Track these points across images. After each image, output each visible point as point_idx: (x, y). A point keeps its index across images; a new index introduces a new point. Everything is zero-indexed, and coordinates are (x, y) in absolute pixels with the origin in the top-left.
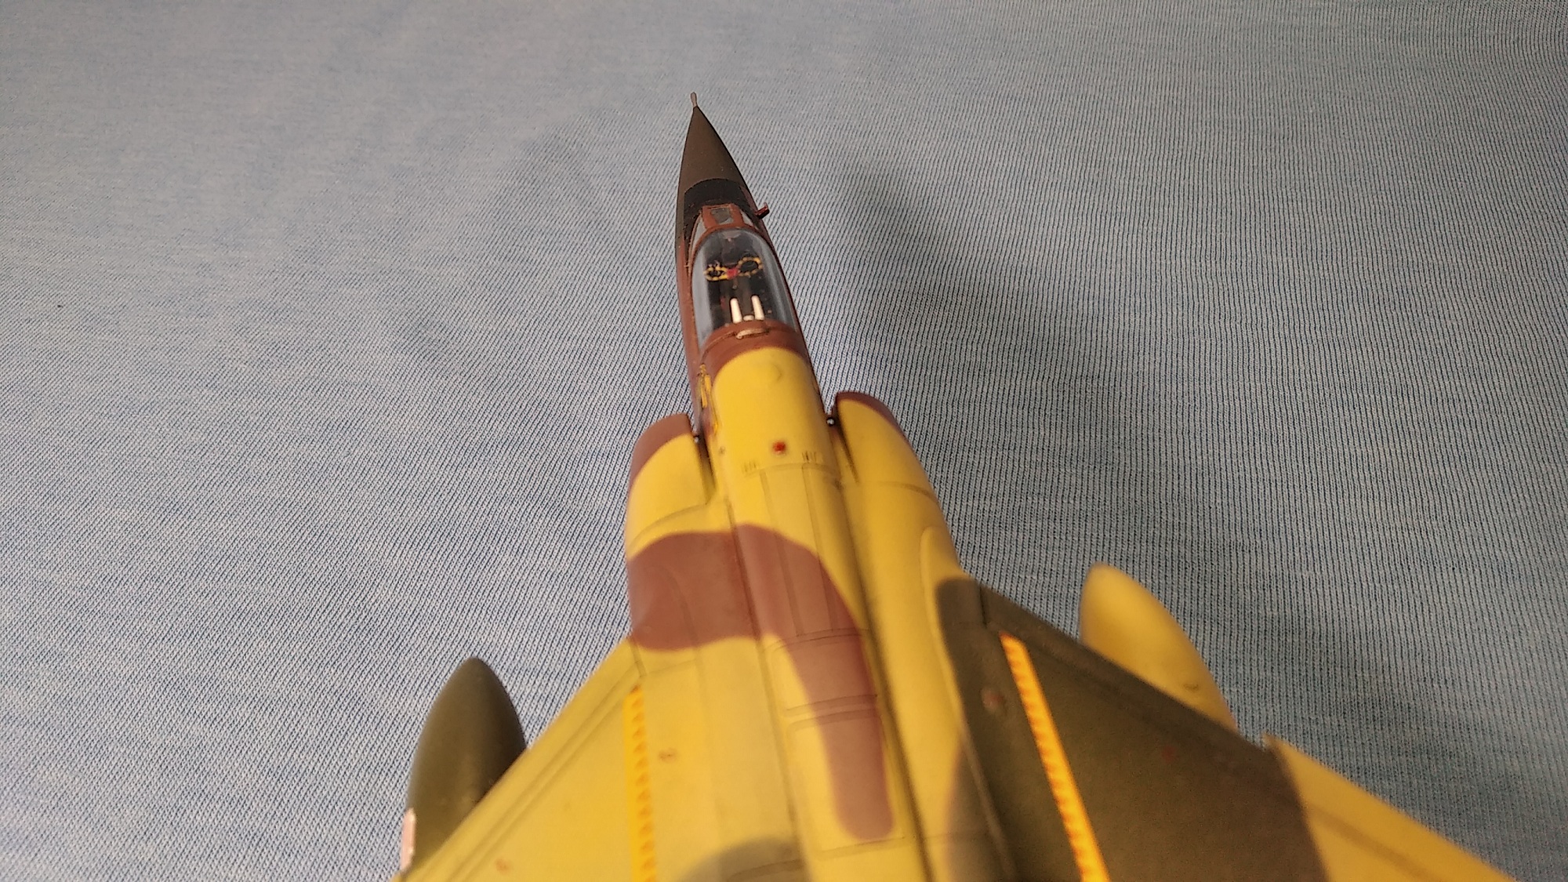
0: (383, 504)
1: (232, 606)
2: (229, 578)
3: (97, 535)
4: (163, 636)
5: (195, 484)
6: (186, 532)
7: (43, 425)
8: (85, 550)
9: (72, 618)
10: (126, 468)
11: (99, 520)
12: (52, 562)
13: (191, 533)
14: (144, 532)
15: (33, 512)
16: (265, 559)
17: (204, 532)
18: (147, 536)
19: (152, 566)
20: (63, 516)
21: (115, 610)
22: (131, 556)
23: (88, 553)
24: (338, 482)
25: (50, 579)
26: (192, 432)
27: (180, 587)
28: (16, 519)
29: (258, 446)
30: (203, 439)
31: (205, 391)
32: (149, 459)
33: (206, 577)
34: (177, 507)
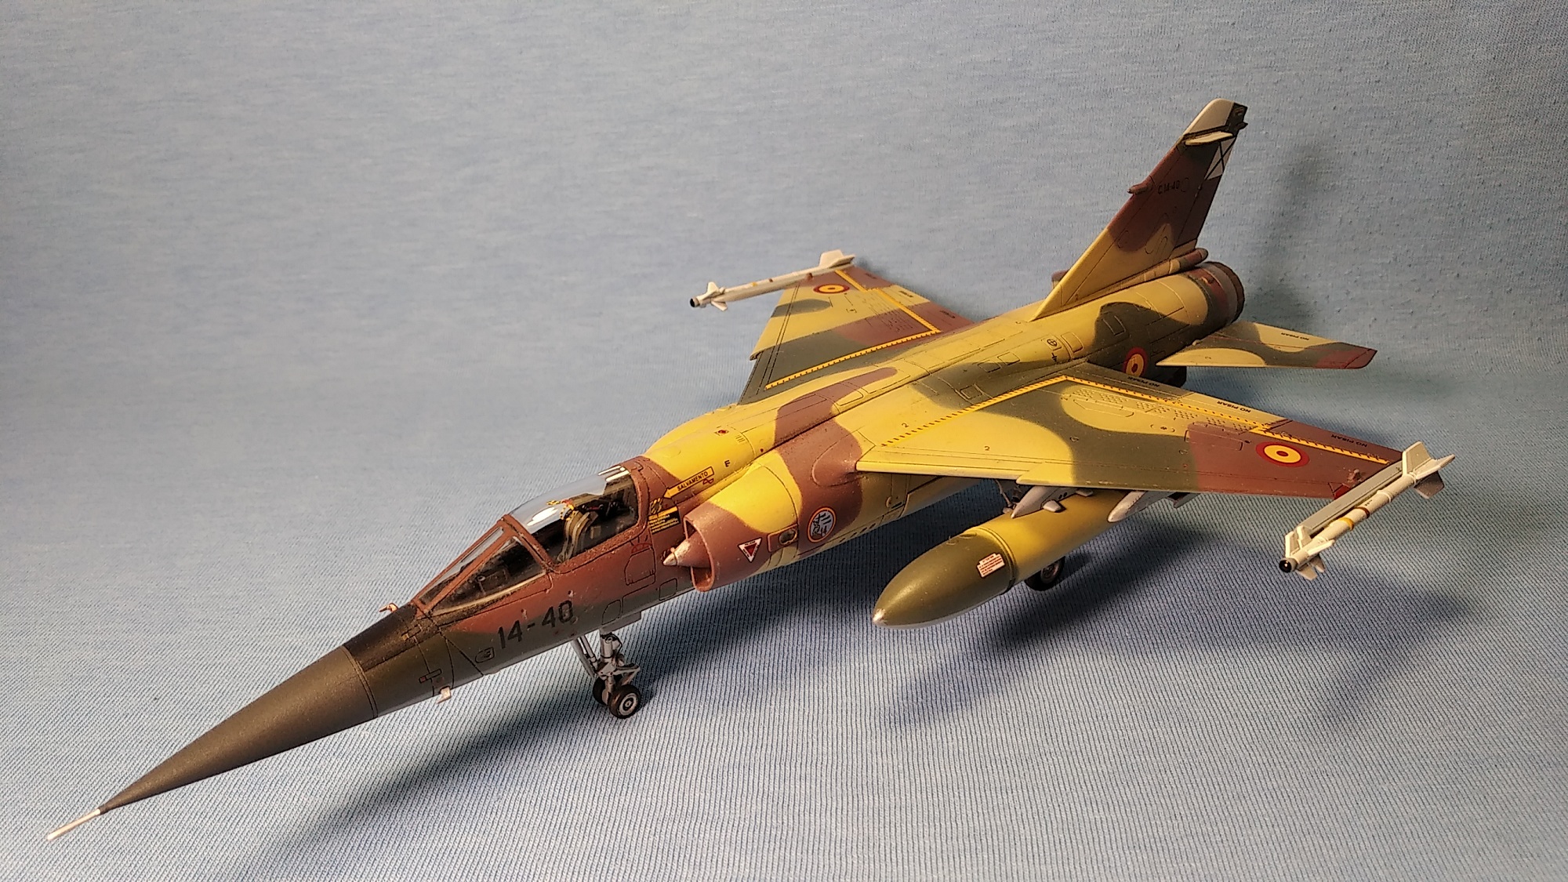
0: (548, 839)
24: (495, 825)
31: (334, 760)
34: (339, 869)
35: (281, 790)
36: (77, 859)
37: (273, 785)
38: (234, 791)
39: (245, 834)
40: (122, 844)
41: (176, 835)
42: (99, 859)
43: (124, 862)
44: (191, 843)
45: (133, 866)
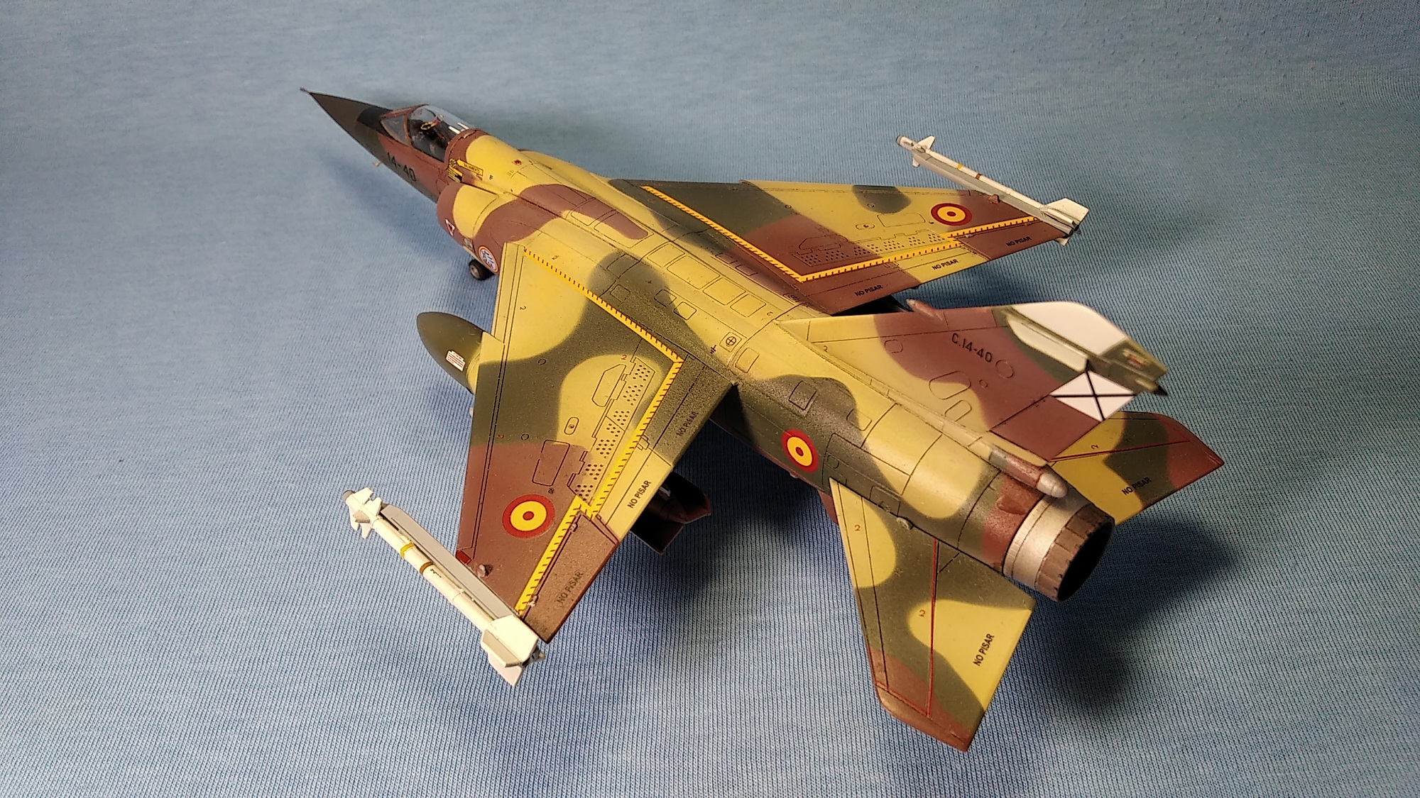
1: (356, 662)
2: (346, 642)
3: (230, 631)
4: (313, 693)
5: (290, 580)
6: (298, 616)
7: (148, 556)
8: (225, 643)
9: (237, 693)
10: (230, 577)
11: (226, 619)
12: (203, 656)
13: (303, 615)
14: (266, 622)
15: (171, 623)
16: (367, 624)
17: (312, 613)
18: (269, 624)
19: (283, 645)
20: (197, 622)
21: (267, 682)
22: (263, 641)
23: (228, 645)
25: (207, 669)
26: (272, 542)
27: (311, 656)
28: (159, 630)
29: (328, 543)
30: (282, 545)
31: (269, 508)
32: (246, 567)
33: (328, 645)
34: (284, 598)
35: (231, 536)
36: (83, 599)
37: (225, 532)
38: (195, 538)
39: (208, 574)
40: (115, 585)
41: (155, 576)
42: (100, 598)
43: (120, 600)
44: (168, 582)
45: (127, 603)
